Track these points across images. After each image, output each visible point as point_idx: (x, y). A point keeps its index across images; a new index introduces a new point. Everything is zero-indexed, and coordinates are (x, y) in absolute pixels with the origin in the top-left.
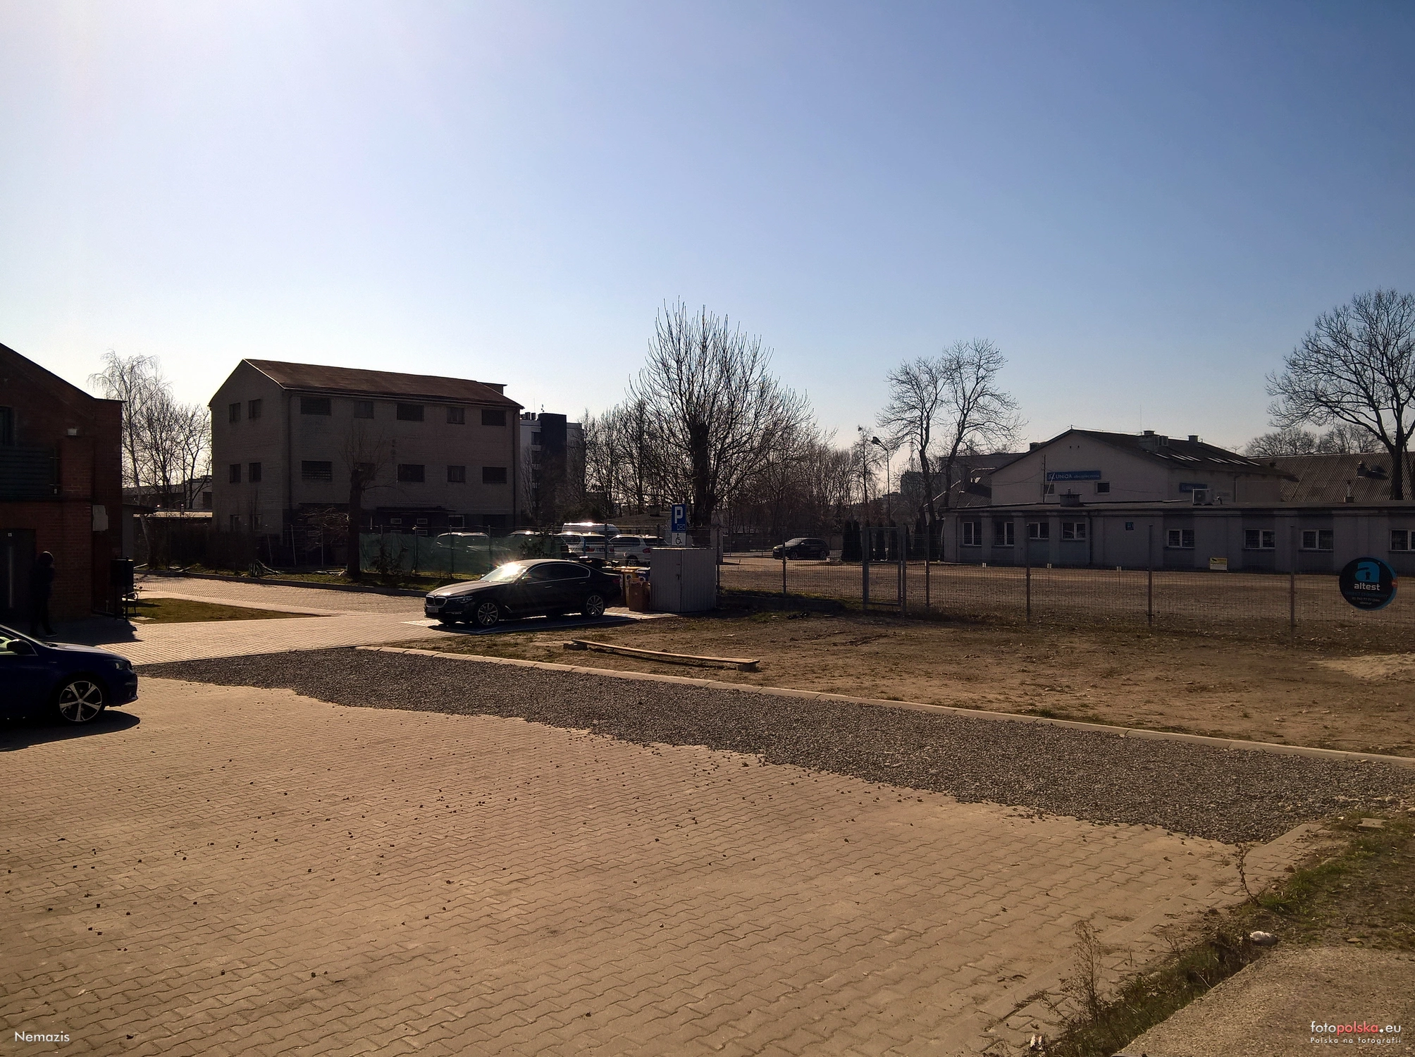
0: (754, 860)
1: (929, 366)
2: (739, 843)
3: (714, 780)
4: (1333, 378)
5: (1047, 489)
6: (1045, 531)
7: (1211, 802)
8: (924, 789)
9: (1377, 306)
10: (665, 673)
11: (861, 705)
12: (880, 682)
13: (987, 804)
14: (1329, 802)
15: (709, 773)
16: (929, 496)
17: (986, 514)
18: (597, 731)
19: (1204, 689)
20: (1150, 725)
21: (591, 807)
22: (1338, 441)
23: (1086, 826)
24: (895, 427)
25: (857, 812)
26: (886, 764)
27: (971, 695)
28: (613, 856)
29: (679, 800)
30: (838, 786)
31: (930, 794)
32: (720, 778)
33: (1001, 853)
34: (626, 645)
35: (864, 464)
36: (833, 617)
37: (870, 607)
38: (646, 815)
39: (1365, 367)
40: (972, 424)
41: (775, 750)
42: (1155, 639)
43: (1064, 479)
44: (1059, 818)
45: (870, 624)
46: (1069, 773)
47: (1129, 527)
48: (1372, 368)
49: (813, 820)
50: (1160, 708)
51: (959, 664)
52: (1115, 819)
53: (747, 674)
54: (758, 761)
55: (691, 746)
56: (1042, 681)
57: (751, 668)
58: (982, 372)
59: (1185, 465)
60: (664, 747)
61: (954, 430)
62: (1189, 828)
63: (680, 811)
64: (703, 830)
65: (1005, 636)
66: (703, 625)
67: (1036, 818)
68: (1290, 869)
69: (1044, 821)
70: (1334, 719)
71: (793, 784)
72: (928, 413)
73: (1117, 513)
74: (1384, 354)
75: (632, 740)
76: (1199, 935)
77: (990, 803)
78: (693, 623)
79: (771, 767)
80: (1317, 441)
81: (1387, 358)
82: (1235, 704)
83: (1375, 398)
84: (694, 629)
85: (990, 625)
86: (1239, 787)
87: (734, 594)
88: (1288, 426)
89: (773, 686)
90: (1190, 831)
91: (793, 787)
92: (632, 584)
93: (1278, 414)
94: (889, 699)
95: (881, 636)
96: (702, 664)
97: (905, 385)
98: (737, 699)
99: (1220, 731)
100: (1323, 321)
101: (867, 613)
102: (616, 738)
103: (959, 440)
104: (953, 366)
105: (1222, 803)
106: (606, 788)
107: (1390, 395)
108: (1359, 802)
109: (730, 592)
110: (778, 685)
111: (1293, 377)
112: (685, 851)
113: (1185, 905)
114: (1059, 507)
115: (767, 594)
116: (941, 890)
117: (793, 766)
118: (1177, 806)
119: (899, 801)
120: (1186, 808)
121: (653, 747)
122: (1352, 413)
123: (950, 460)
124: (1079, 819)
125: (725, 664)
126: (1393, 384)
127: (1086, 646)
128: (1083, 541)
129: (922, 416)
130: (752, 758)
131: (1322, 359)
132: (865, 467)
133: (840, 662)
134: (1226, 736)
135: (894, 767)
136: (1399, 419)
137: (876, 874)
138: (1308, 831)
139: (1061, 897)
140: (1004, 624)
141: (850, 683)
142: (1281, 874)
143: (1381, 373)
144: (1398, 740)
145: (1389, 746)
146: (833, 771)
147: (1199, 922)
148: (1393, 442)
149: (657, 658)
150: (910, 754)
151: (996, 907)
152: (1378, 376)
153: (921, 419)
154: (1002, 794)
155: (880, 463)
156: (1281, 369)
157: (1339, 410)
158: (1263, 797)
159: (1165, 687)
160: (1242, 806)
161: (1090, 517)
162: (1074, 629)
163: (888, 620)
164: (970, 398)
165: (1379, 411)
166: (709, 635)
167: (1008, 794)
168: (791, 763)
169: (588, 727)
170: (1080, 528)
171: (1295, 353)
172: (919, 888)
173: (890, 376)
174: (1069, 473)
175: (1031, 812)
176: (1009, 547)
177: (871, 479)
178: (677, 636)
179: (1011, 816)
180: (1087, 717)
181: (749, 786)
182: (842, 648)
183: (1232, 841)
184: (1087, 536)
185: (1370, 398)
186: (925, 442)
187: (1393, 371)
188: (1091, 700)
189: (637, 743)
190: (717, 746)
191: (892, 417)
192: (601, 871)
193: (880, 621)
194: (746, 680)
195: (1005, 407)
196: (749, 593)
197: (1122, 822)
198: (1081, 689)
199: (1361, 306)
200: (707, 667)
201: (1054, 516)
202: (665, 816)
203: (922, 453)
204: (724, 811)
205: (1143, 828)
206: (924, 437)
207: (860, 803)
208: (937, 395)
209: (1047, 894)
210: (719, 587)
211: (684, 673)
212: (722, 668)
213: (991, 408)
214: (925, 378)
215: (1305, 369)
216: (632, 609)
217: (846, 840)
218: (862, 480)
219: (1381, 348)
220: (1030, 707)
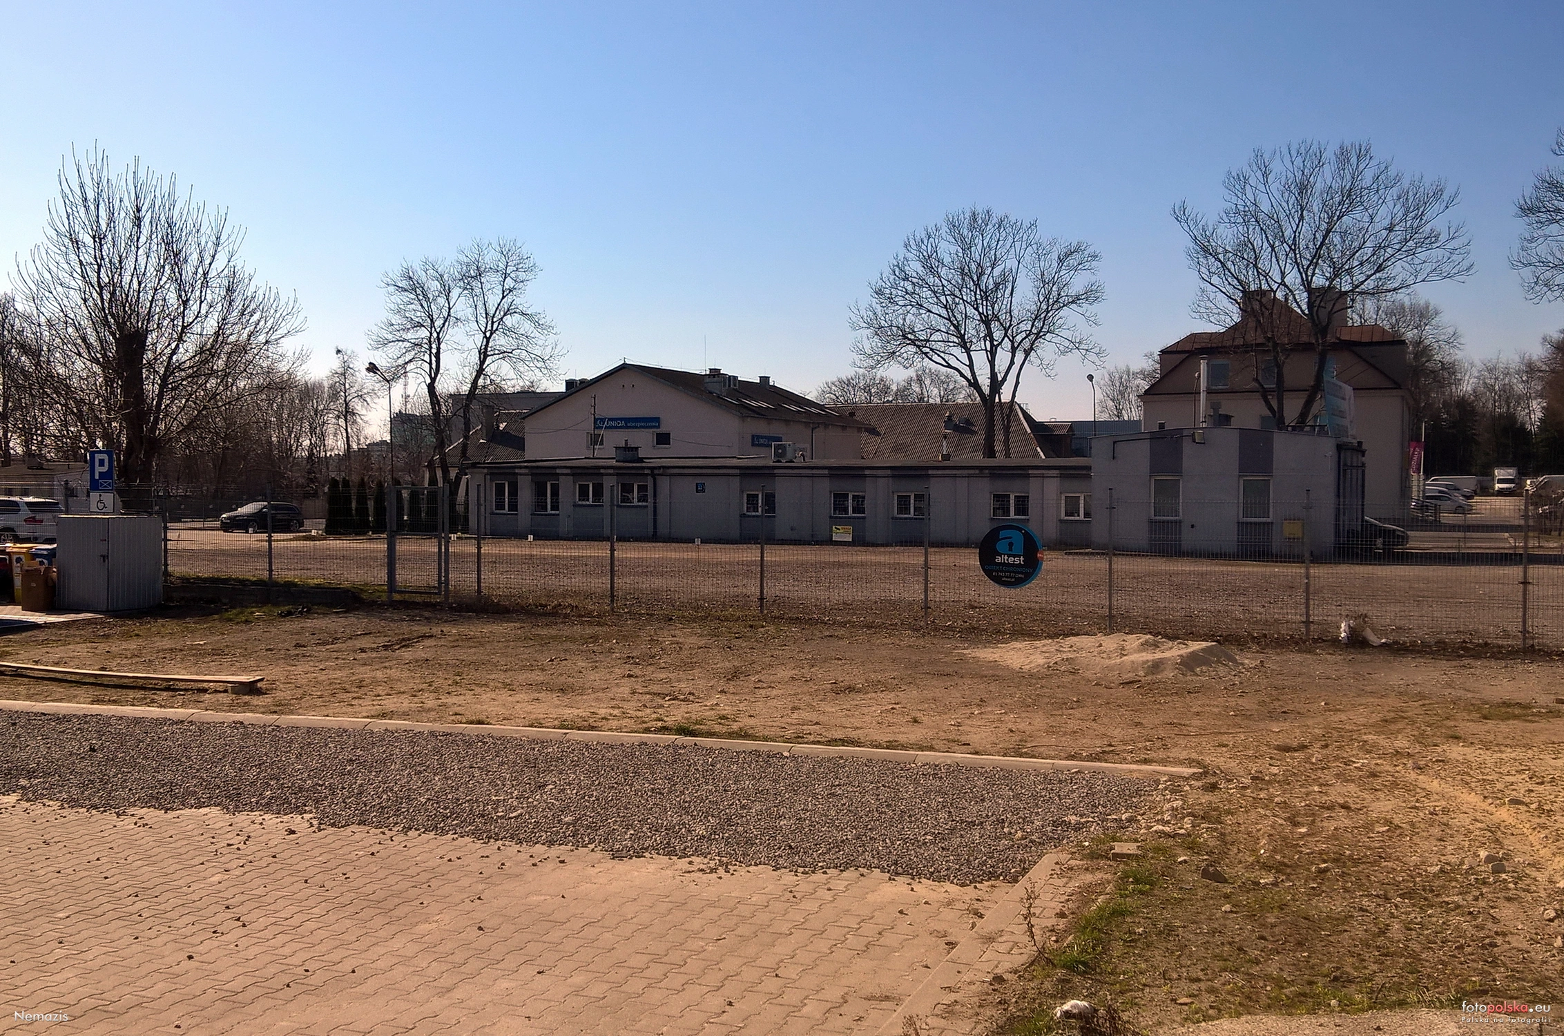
0: (353, 972)
1: (439, 270)
2: (322, 948)
3: (250, 858)
4: (921, 311)
5: (595, 440)
6: (598, 493)
7: (926, 834)
8: (560, 845)
9: (972, 228)
10: (115, 702)
11: (433, 734)
12: (447, 700)
13: (652, 858)
14: (1061, 825)
15: (238, 849)
16: (441, 445)
17: (523, 471)
18: (29, 795)
19: (851, 689)
20: (811, 738)
21: (61, 915)
22: (916, 388)
23: (788, 878)
24: (394, 350)
25: (481, 887)
26: (500, 814)
27: (576, 712)
28: (128, 989)
29: (204, 893)
30: (440, 852)
31: (572, 851)
32: (259, 855)
33: (696, 924)
34: (36, 662)
35: (345, 400)
36: (345, 612)
37: (397, 597)
38: (158, 921)
39: (957, 300)
40: (497, 352)
41: (330, 806)
42: (771, 629)
43: (616, 427)
44: (751, 869)
45: (403, 620)
46: (743, 807)
47: (700, 489)
48: (964, 300)
49: (422, 903)
50: (814, 717)
51: (543, 670)
52: (820, 864)
53: (247, 698)
54: (307, 825)
55: (193, 810)
56: (656, 688)
57: (251, 689)
58: (509, 283)
59: (758, 413)
60: (152, 815)
61: (475, 358)
62: (913, 869)
63: (213, 909)
64: (258, 935)
65: (589, 631)
66: (150, 629)
67: (721, 871)
68: (1062, 915)
69: (733, 874)
70: (1014, 720)
71: (373, 854)
72: (438, 334)
73: (686, 471)
74: (977, 285)
75: (96, 807)
76: (995, 1012)
77: (655, 856)
78: (133, 626)
79: (330, 832)
80: (894, 388)
81: (981, 290)
82: (895, 706)
83: (966, 337)
84: (137, 635)
85: (565, 618)
86: (950, 812)
87: (188, 583)
88: (873, 367)
89: (292, 714)
90: (914, 873)
91: (374, 859)
92: (27, 571)
93: (862, 352)
94: (472, 723)
95: (424, 637)
96: (170, 687)
97: (406, 293)
98: (246, 735)
99: (896, 741)
100: (912, 242)
101: (394, 605)
102: (66, 806)
103: (480, 371)
104: (472, 272)
105: (939, 833)
106: (78, 884)
107: (982, 335)
108: (1093, 822)
109: (185, 580)
110: (300, 711)
111: (879, 310)
112: (241, 970)
113: (959, 972)
114: (614, 463)
115: (243, 582)
116: (636, 985)
117: (362, 828)
118: (888, 841)
119: (534, 865)
120: (898, 843)
121: (133, 815)
122: (942, 355)
123: (469, 401)
124: (776, 869)
125: (205, 685)
126: (986, 322)
127: (693, 640)
128: (646, 506)
129: (430, 338)
130: (297, 821)
131: (910, 288)
132: (347, 404)
133: (379, 675)
134: (904, 747)
135: (512, 818)
136: (992, 363)
137: (539, 973)
138: (1057, 863)
139: (794, 976)
140: (582, 616)
141: (406, 704)
142: (1053, 921)
143: (974, 308)
144: (1098, 742)
145: (1091, 751)
146: (426, 830)
147: (988, 994)
148: (986, 390)
149: (92, 680)
150: (528, 798)
151: (715, 1002)
152: (971, 311)
153: (430, 341)
154: (668, 843)
155: (368, 399)
156: (866, 299)
157: (928, 350)
158: (982, 823)
159: (805, 689)
160: (962, 836)
161: (654, 476)
162: (671, 619)
163: (427, 614)
164: (494, 317)
165: (971, 353)
166: (166, 643)
167: (675, 842)
168: (359, 824)
169: (14, 792)
170: (642, 489)
171: (882, 279)
172: (606, 987)
173: (385, 280)
174: (621, 419)
175: (712, 864)
176: (554, 515)
177: (355, 422)
178: (116, 646)
179: (689, 872)
180: (733, 733)
181: (308, 863)
182: (374, 655)
183: (968, 882)
184: (650, 499)
185: (962, 337)
186: (434, 373)
187: (987, 306)
188: (726, 710)
189: (105, 811)
190: (237, 806)
191: (390, 337)
192: (113, 1015)
193: (416, 616)
194: (246, 707)
195: (539, 330)
196: (214, 581)
197: (829, 868)
198: (709, 696)
199: (954, 226)
200: (181, 690)
201: (610, 474)
202: (191, 918)
203: (431, 388)
204: (281, 903)
205: (857, 874)
206: (434, 366)
207: (481, 873)
208: (450, 309)
209: (777, 975)
210: (166, 573)
211: (145, 701)
212: (205, 691)
213: (522, 331)
214: (434, 286)
215: (891, 300)
216: (28, 608)
217: (480, 929)
218: (342, 422)
219: (975, 279)
220: (660, 724)
